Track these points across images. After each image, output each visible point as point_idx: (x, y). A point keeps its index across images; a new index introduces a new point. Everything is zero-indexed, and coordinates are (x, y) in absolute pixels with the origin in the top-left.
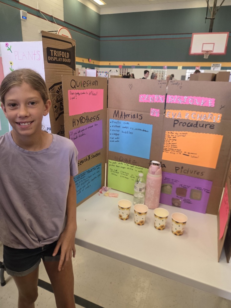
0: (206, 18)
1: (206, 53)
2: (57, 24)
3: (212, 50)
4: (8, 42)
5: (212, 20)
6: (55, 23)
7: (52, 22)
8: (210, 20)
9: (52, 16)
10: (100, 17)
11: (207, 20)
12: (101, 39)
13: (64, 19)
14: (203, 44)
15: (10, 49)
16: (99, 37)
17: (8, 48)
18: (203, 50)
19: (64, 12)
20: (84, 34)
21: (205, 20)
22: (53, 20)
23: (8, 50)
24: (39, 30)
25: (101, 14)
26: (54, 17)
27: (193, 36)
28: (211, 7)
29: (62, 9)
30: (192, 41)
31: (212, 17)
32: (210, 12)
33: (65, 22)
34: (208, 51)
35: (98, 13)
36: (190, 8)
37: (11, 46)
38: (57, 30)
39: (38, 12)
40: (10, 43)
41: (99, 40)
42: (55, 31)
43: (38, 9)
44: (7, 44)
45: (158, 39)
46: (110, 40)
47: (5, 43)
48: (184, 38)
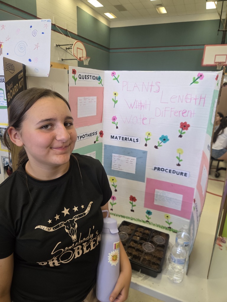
0: (219, 30)
1: (218, 65)
2: (72, 38)
3: (225, 61)
4: (115, 71)
5: (224, 32)
6: (69, 37)
7: (67, 35)
8: (222, 32)
9: (67, 30)
10: (110, 30)
11: (219, 32)
12: (111, 51)
13: (78, 33)
14: (216, 55)
15: (117, 79)
16: (109, 49)
17: (114, 78)
18: (216, 61)
19: (77, 25)
20: (96, 47)
21: (217, 32)
22: (67, 33)
23: (114, 79)
24: (55, 44)
25: (111, 27)
26: (69, 31)
27: (205, 47)
28: (224, 20)
29: (76, 23)
30: (204, 53)
31: (224, 30)
32: (223, 24)
33: (78, 35)
34: (221, 63)
35: (108, 26)
36: (200, 20)
37: (119, 76)
38: (72, 44)
39: (54, 26)
40: (118, 73)
41: (109, 52)
42: (70, 45)
43: (54, 23)
44: (113, 73)
45: (167, 51)
46: (119, 52)
47: (111, 72)
48: (193, 49)
